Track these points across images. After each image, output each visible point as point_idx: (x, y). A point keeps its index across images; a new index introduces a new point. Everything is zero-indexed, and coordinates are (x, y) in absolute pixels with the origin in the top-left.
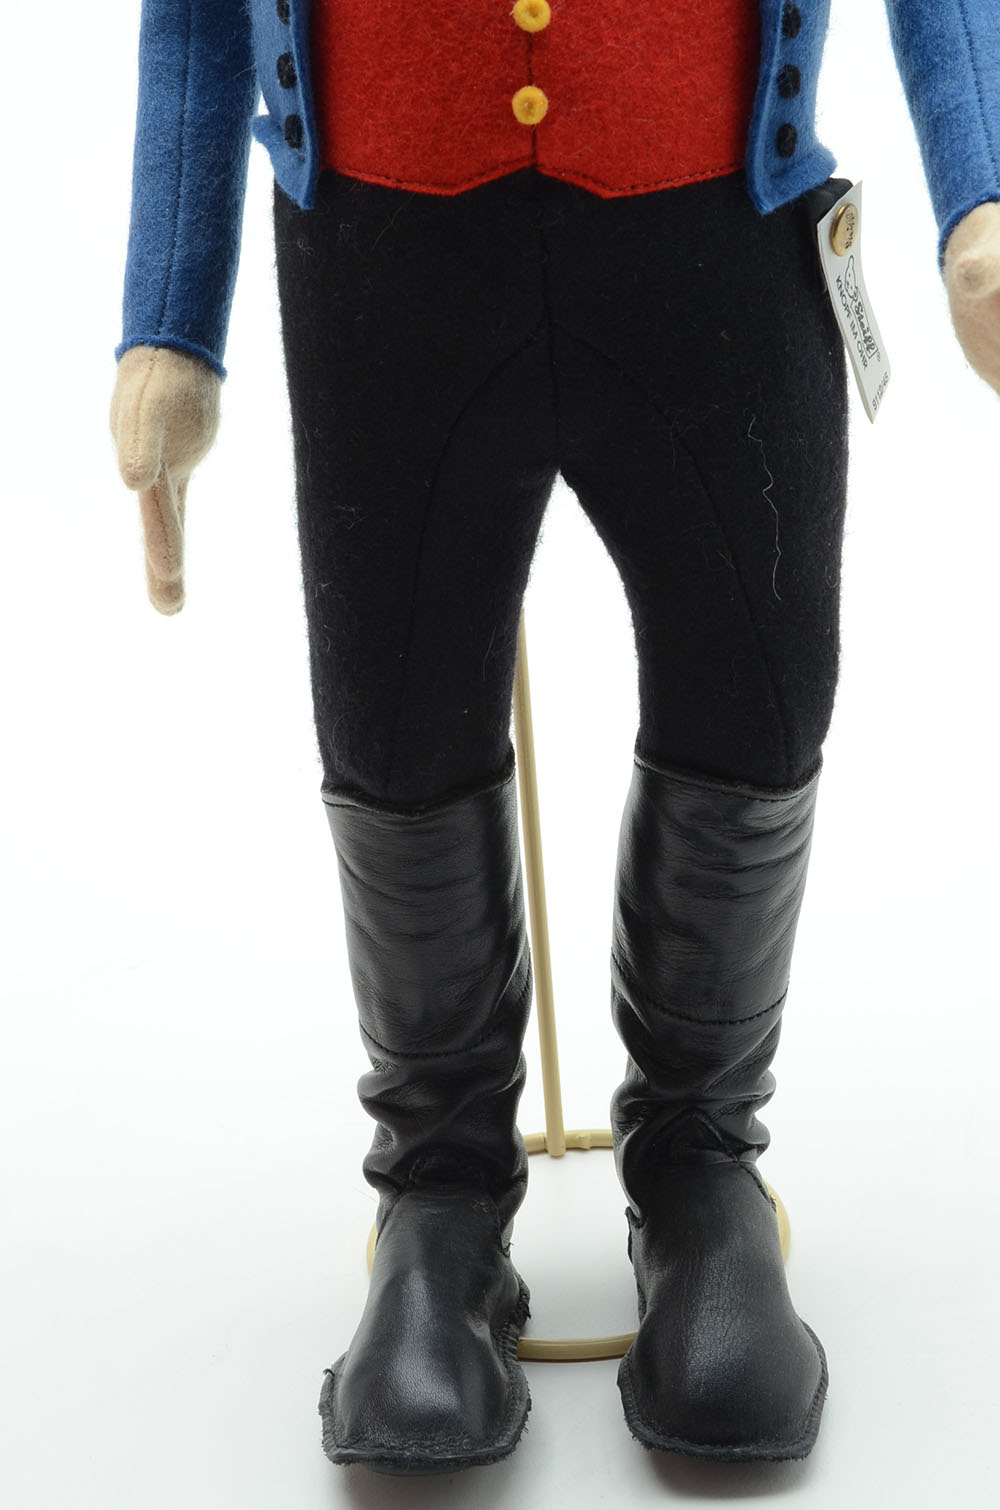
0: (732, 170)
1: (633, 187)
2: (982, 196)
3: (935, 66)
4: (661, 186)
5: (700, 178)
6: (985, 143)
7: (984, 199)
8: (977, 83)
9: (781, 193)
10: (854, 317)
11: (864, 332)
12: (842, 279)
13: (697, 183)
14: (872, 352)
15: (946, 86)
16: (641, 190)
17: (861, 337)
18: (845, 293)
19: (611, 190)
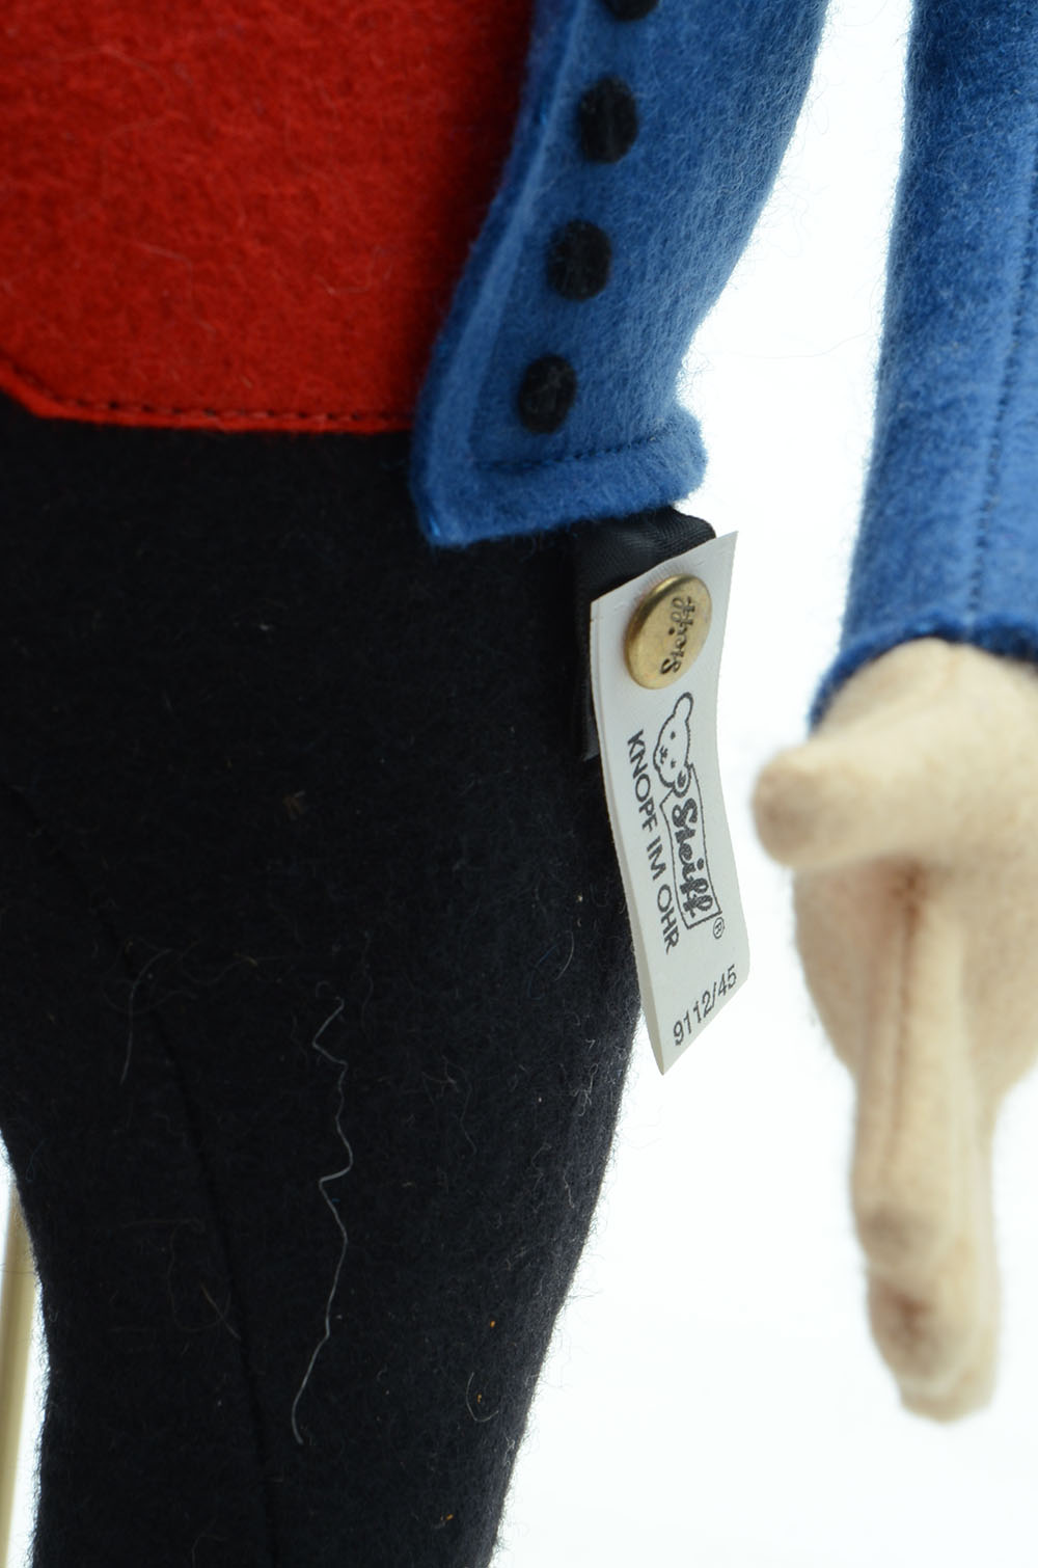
0: (382, 425)
1: (115, 405)
2: (921, 620)
3: (937, 307)
4: (186, 421)
5: (293, 424)
6: (975, 498)
7: (924, 627)
8: (1012, 362)
9: (503, 509)
10: (663, 831)
11: (688, 869)
12: (650, 741)
13: (282, 436)
14: (700, 914)
15: (947, 354)
16: (131, 418)
17: (674, 877)
18: (650, 771)
19: (59, 398)
